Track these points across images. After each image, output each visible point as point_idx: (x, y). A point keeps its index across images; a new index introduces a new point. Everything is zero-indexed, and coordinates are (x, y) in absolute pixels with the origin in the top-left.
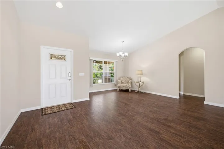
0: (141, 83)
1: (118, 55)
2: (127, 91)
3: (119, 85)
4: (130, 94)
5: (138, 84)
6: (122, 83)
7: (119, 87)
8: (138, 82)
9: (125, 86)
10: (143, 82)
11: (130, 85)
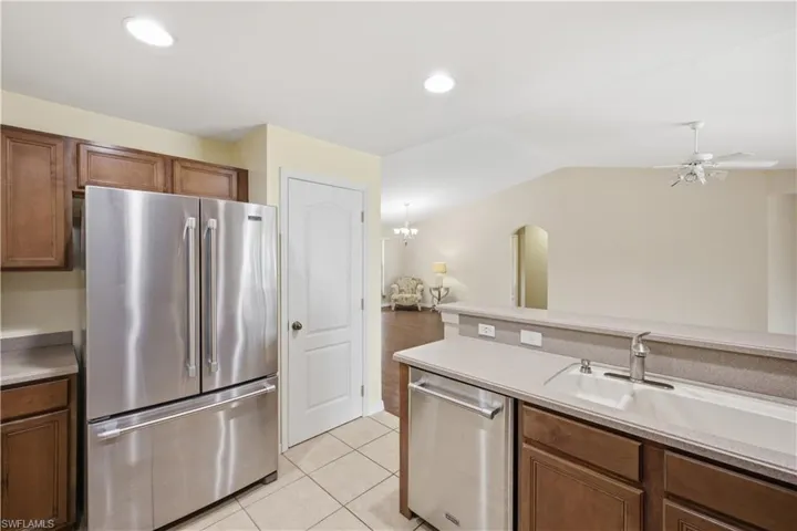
0: (442, 290)
1: (397, 231)
2: (412, 309)
3: (395, 296)
4: (420, 315)
5: (436, 293)
6: (401, 291)
7: (396, 300)
8: (437, 289)
9: (408, 298)
10: (447, 289)
11: (418, 295)
